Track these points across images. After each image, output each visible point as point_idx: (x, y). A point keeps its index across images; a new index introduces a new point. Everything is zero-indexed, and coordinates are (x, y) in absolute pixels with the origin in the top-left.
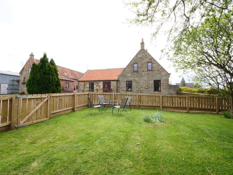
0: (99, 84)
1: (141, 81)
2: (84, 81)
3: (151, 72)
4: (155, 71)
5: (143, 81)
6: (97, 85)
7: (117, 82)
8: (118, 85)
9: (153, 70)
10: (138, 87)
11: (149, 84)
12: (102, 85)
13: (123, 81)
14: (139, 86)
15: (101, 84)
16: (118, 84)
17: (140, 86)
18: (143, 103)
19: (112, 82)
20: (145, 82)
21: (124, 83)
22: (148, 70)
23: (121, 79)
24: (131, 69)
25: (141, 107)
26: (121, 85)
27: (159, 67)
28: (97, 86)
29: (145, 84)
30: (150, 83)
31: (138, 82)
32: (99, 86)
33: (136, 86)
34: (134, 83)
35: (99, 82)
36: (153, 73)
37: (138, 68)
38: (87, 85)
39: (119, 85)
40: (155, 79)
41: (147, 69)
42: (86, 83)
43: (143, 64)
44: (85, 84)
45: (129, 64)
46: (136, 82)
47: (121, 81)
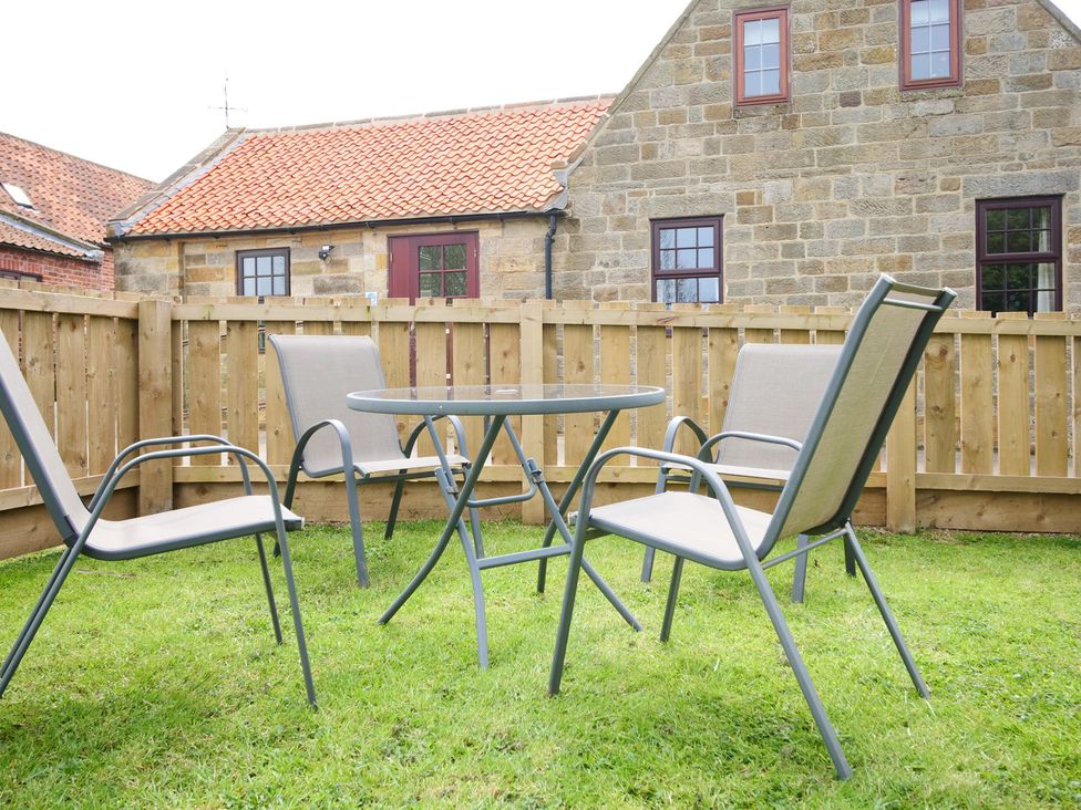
0: (343, 264)
1: (825, 215)
2: (182, 239)
3: (946, 106)
4: (990, 86)
5: (851, 217)
6: (326, 274)
7: (540, 231)
8: (559, 273)
9: (968, 77)
10: (788, 286)
11: (923, 244)
12: (384, 273)
13: (622, 224)
14: (802, 268)
15: (369, 261)
16: (560, 257)
17: (815, 268)
19: (488, 234)
20: (882, 227)
21: (629, 243)
22: (910, 87)
23: (588, 203)
24: (706, 81)
26: (597, 268)
27: (1041, 43)
28: (321, 289)
29: (871, 247)
30: (930, 233)
31: (788, 231)
32: (346, 288)
33: (774, 268)
34: (745, 236)
35: (342, 242)
36: (971, 121)
37: (786, 65)
38: (210, 275)
39: (573, 263)
40: (999, 181)
41: (895, 66)
42: (201, 258)
43: (846, 18)
44: (197, 276)
45: (684, 20)
46: (767, 233)
47: (597, 225)
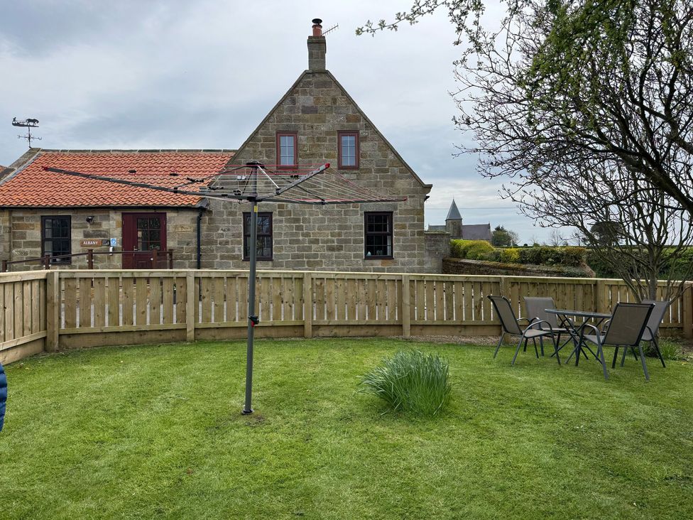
0: (100, 224)
1: (311, 215)
2: (11, 209)
3: (354, 176)
4: (368, 171)
5: (320, 216)
6: (90, 229)
7: (196, 215)
8: (204, 232)
9: (362, 167)
10: (298, 241)
11: (346, 227)
12: (120, 230)
13: (231, 214)
14: (303, 235)
15: (113, 226)
16: (204, 227)
17: (307, 235)
18: (330, 314)
19: (170, 215)
20: (333, 220)
21: (234, 222)
22: (341, 168)
23: (217, 203)
24: (265, 158)
25: (322, 332)
26: (220, 232)
27: (386, 156)
28: (87, 235)
29: (328, 228)
30: (348, 223)
31: (297, 220)
32: (100, 236)
33: (292, 234)
34: (281, 221)
35: (98, 217)
36: (362, 183)
37: (296, 155)
38: (27, 227)
39: (209, 229)
40: (372, 208)
41: (336, 160)
42: (22, 218)
43: (319, 139)
44: (18, 227)
45: (256, 132)
46: (288, 221)
47: (220, 213)
